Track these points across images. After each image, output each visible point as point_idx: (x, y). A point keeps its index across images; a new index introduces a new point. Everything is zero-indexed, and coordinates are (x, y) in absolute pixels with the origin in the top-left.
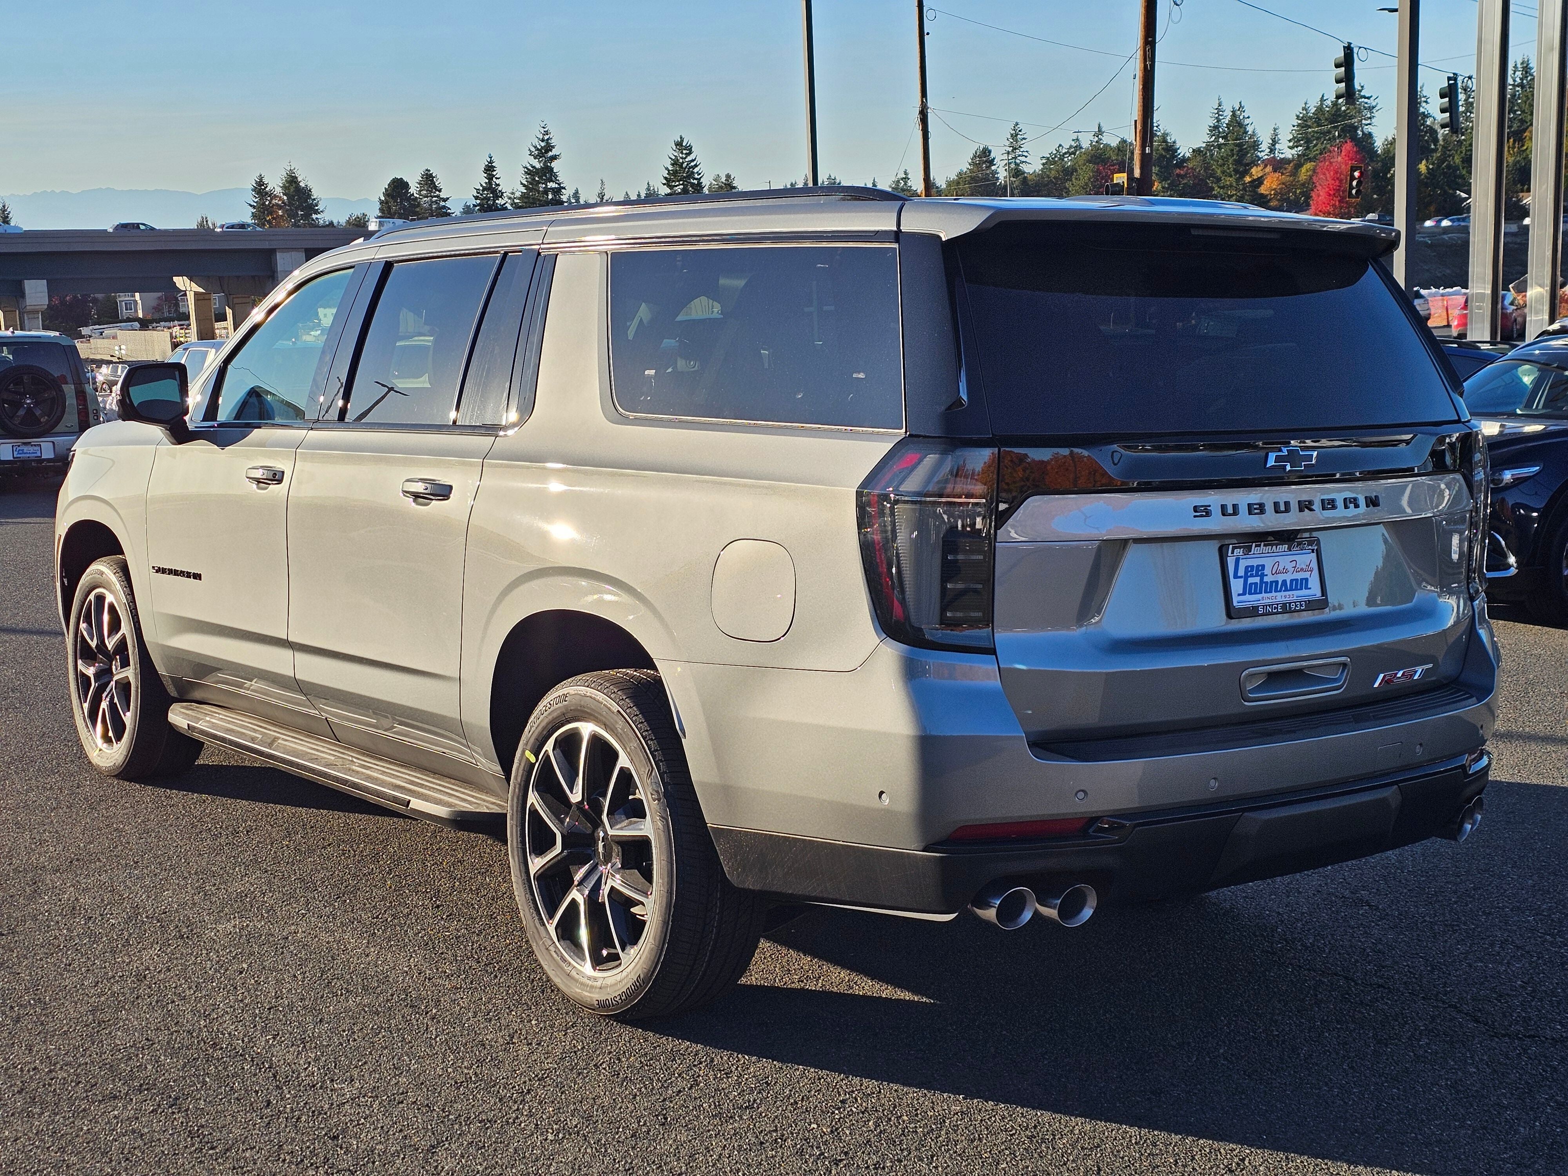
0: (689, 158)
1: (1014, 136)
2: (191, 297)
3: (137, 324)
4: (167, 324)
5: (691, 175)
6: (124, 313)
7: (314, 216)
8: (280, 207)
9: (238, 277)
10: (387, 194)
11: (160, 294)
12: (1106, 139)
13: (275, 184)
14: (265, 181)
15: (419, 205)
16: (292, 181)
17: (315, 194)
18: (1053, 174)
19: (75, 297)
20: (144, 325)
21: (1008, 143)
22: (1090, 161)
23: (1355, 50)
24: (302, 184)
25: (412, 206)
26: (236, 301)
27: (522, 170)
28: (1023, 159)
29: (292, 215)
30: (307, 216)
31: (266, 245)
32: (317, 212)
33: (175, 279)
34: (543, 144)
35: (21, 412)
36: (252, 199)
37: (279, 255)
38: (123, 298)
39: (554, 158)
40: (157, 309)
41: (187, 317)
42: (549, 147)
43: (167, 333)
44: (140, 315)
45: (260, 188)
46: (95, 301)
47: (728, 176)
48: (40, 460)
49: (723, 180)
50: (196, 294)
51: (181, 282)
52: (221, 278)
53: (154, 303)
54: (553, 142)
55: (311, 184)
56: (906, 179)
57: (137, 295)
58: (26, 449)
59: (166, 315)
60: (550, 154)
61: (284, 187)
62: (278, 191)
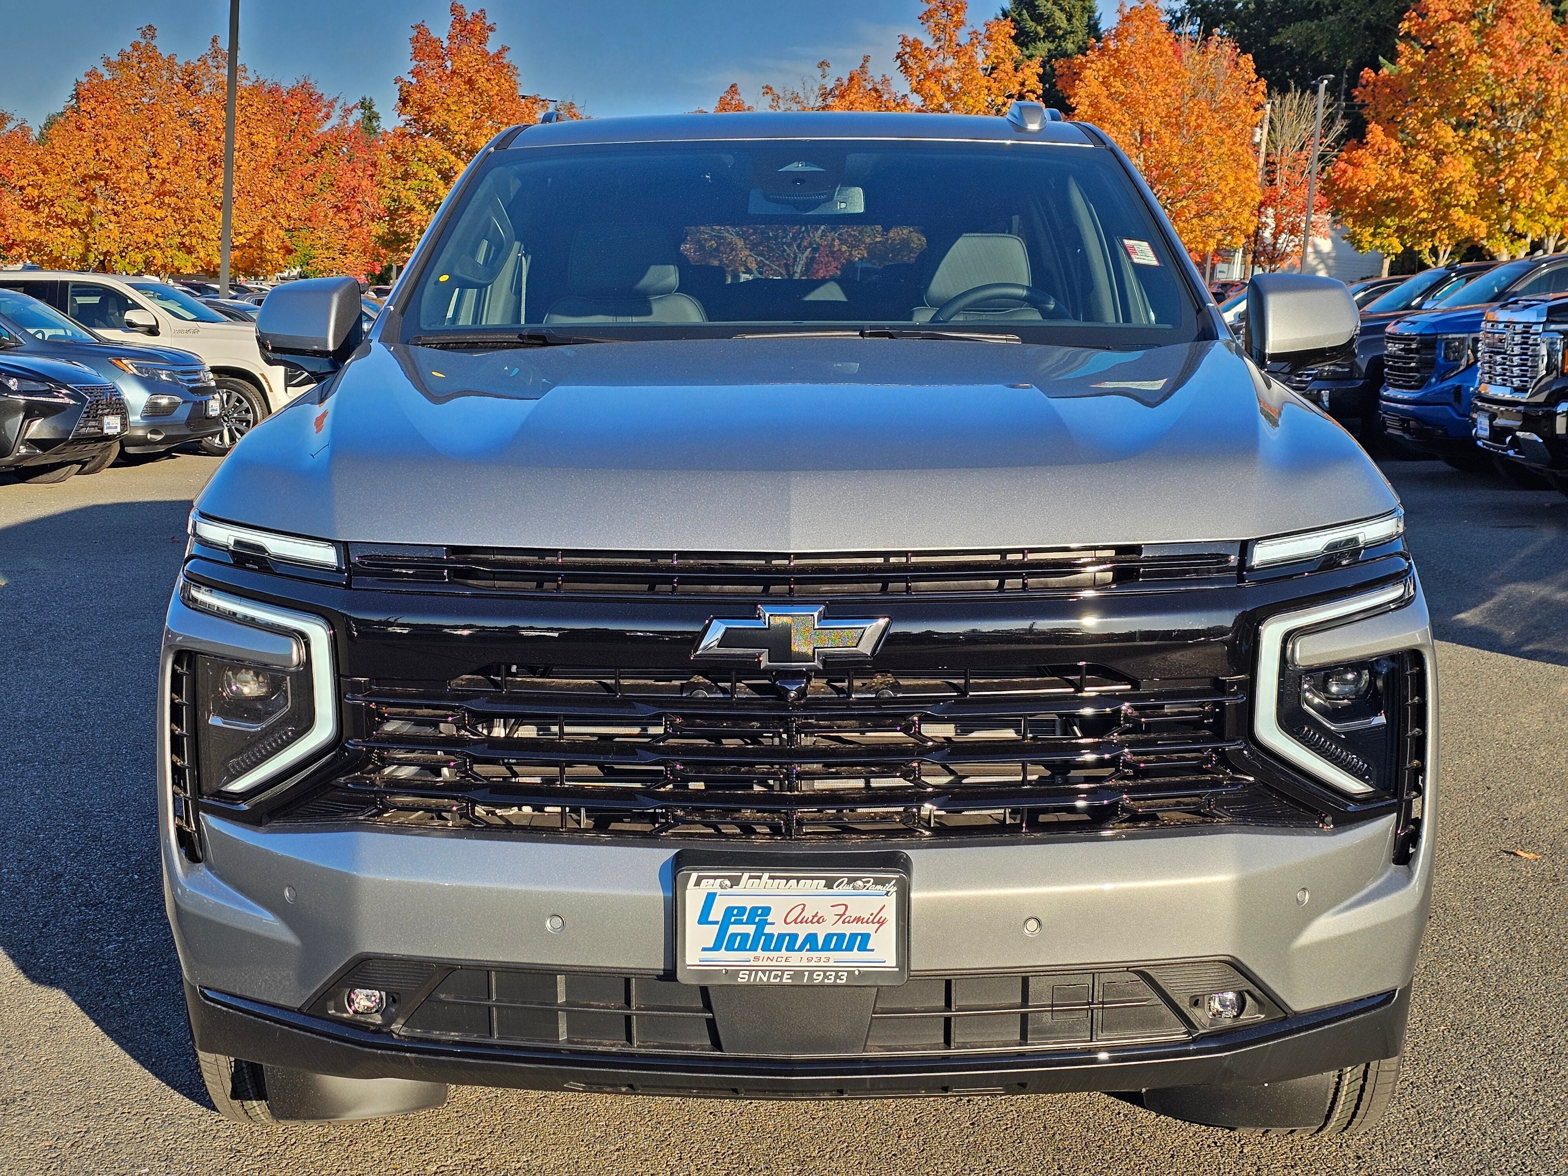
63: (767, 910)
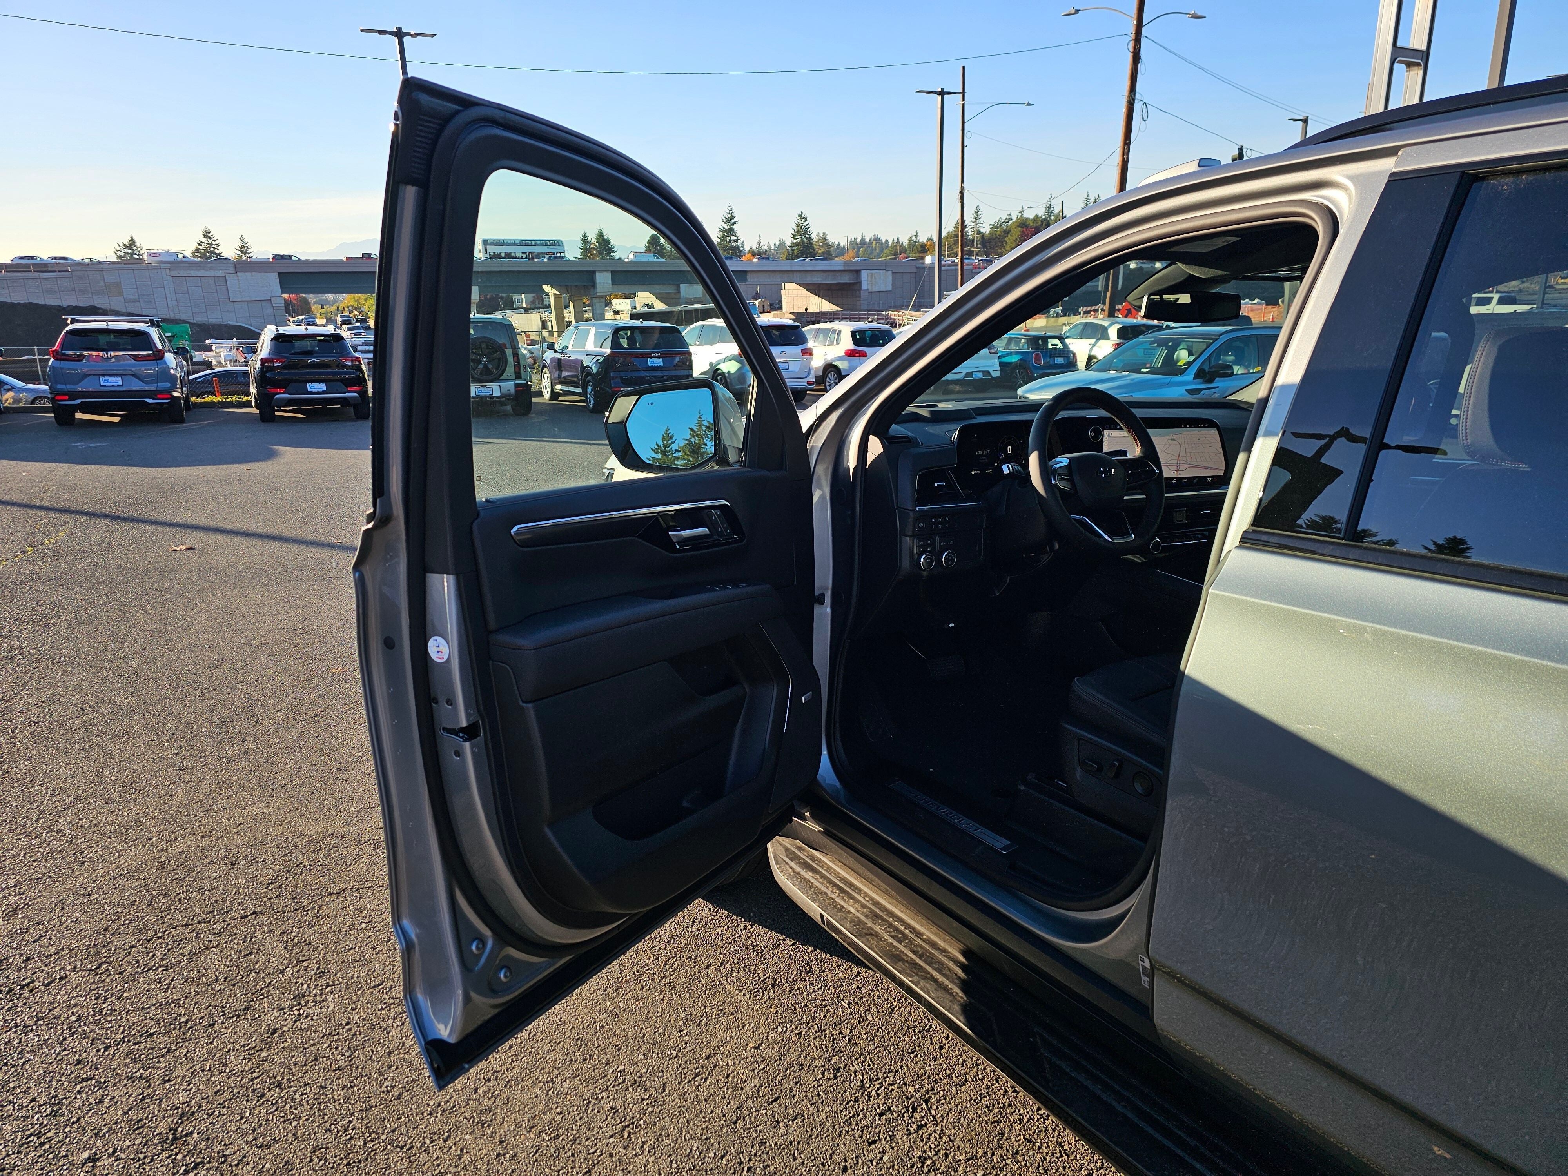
0: (805, 223)
1: (976, 213)
2: (552, 297)
3: (523, 310)
4: (538, 310)
5: (806, 233)
6: (516, 304)
7: (612, 254)
8: (595, 249)
9: (576, 286)
10: (649, 242)
11: (534, 295)
12: (1026, 215)
13: (592, 237)
14: (587, 235)
15: (665, 248)
16: (601, 235)
17: (612, 242)
18: (998, 233)
19: (492, 296)
20: (527, 310)
21: (973, 216)
22: (1019, 226)
23: (1245, 150)
24: (606, 237)
25: (661, 249)
26: (575, 299)
27: (718, 230)
28: (980, 225)
29: (600, 253)
30: (608, 254)
31: (591, 269)
32: (613, 252)
33: (544, 286)
34: (729, 216)
35: (481, 366)
36: (581, 245)
37: (597, 274)
38: (516, 296)
39: (734, 223)
40: (533, 302)
41: (549, 306)
42: (732, 218)
43: (538, 315)
44: (524, 306)
45: (585, 239)
46: (502, 298)
47: (824, 234)
48: (492, 397)
49: (821, 235)
50: (554, 294)
51: (546, 288)
52: (566, 286)
53: (531, 299)
54: (734, 215)
55: (610, 238)
56: (916, 236)
57: (523, 295)
58: (483, 389)
59: (537, 306)
60: (733, 221)
61: (597, 239)
62: (594, 241)
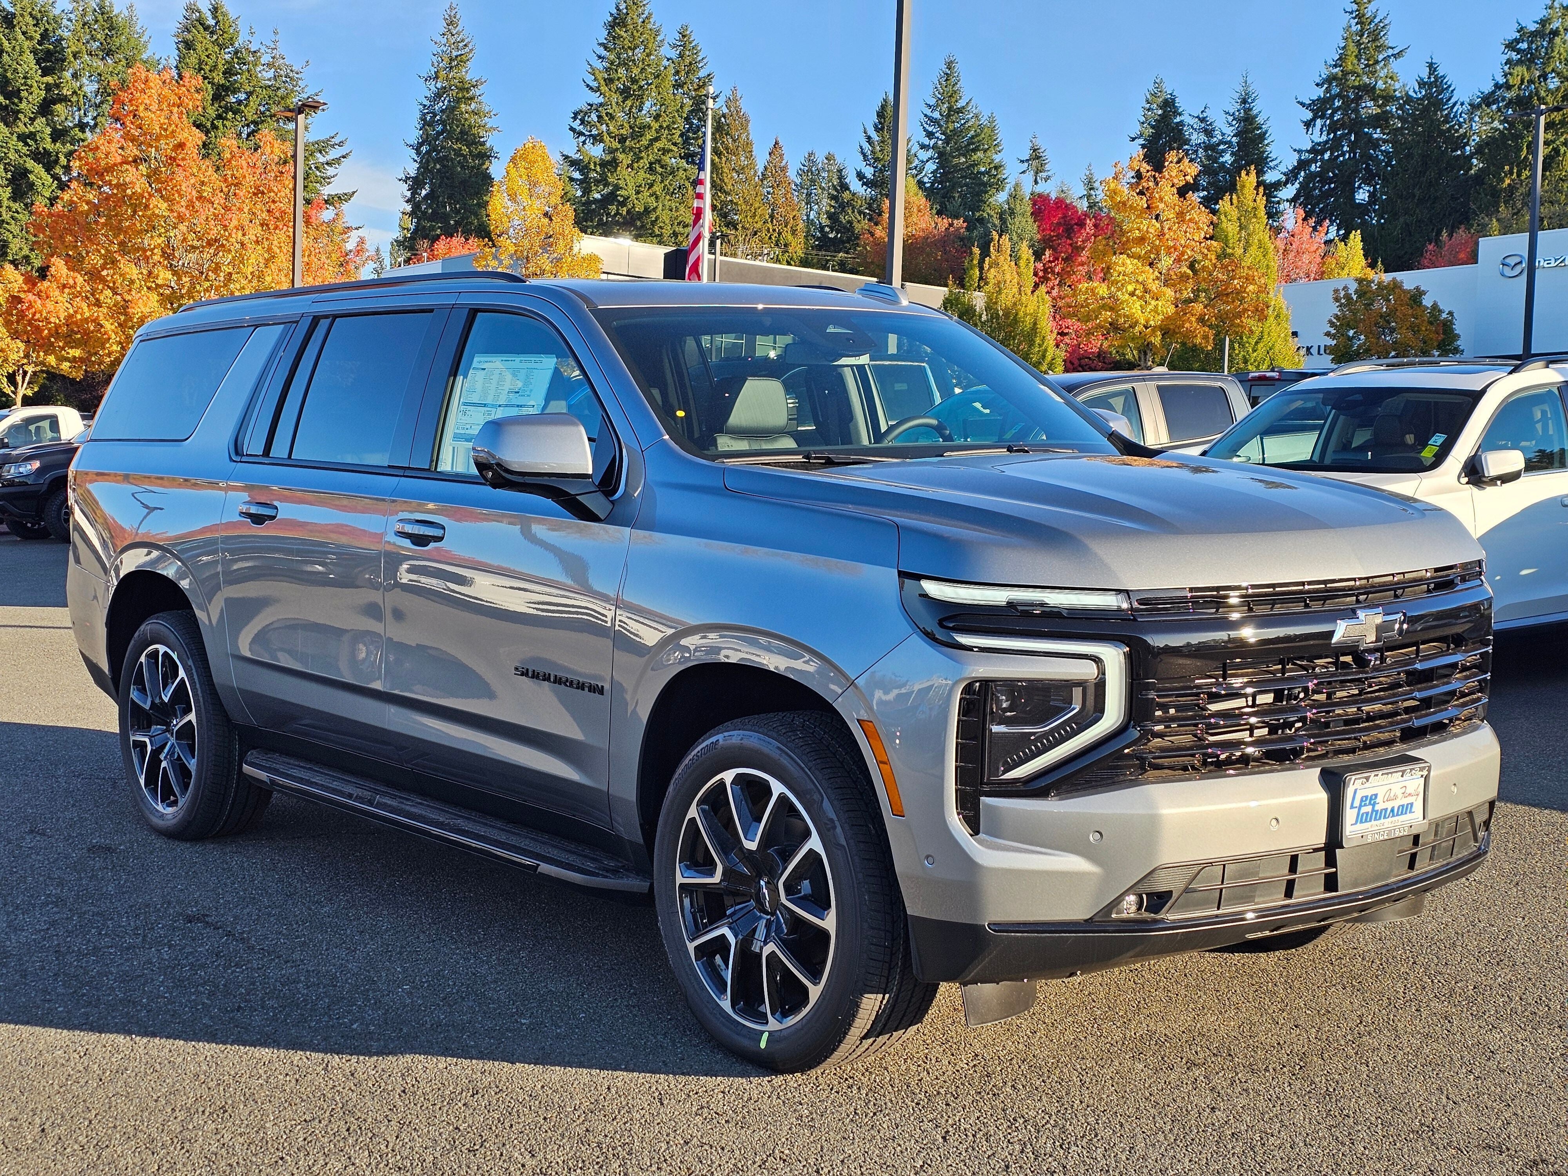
63: (1376, 795)
